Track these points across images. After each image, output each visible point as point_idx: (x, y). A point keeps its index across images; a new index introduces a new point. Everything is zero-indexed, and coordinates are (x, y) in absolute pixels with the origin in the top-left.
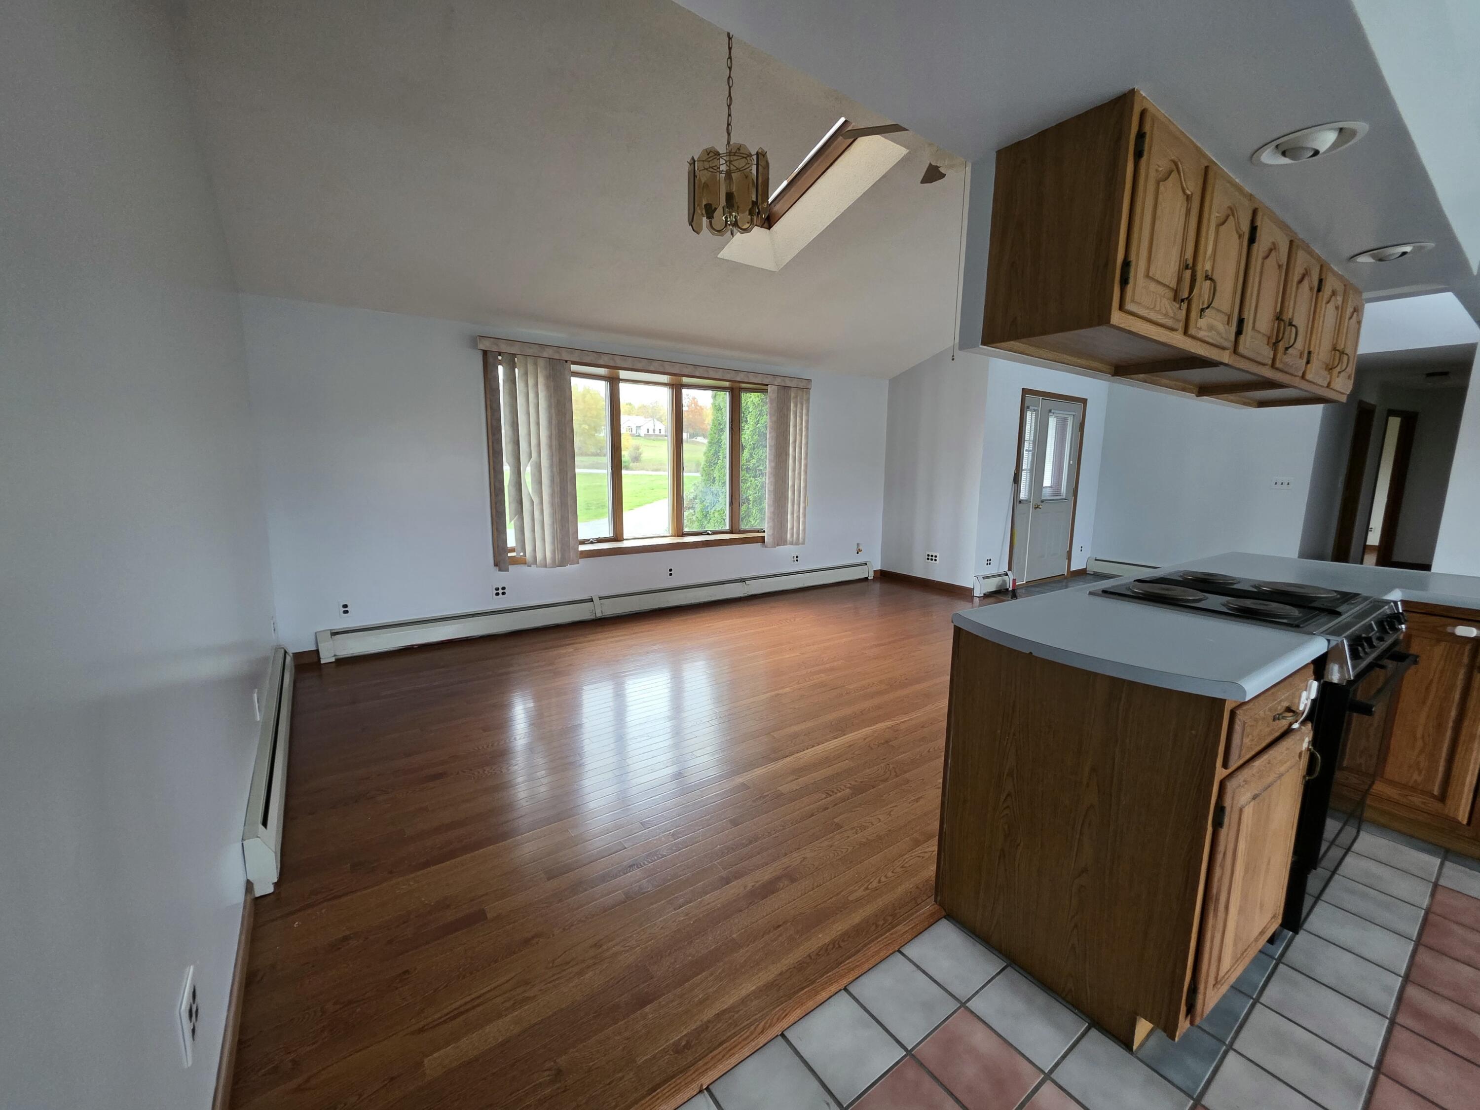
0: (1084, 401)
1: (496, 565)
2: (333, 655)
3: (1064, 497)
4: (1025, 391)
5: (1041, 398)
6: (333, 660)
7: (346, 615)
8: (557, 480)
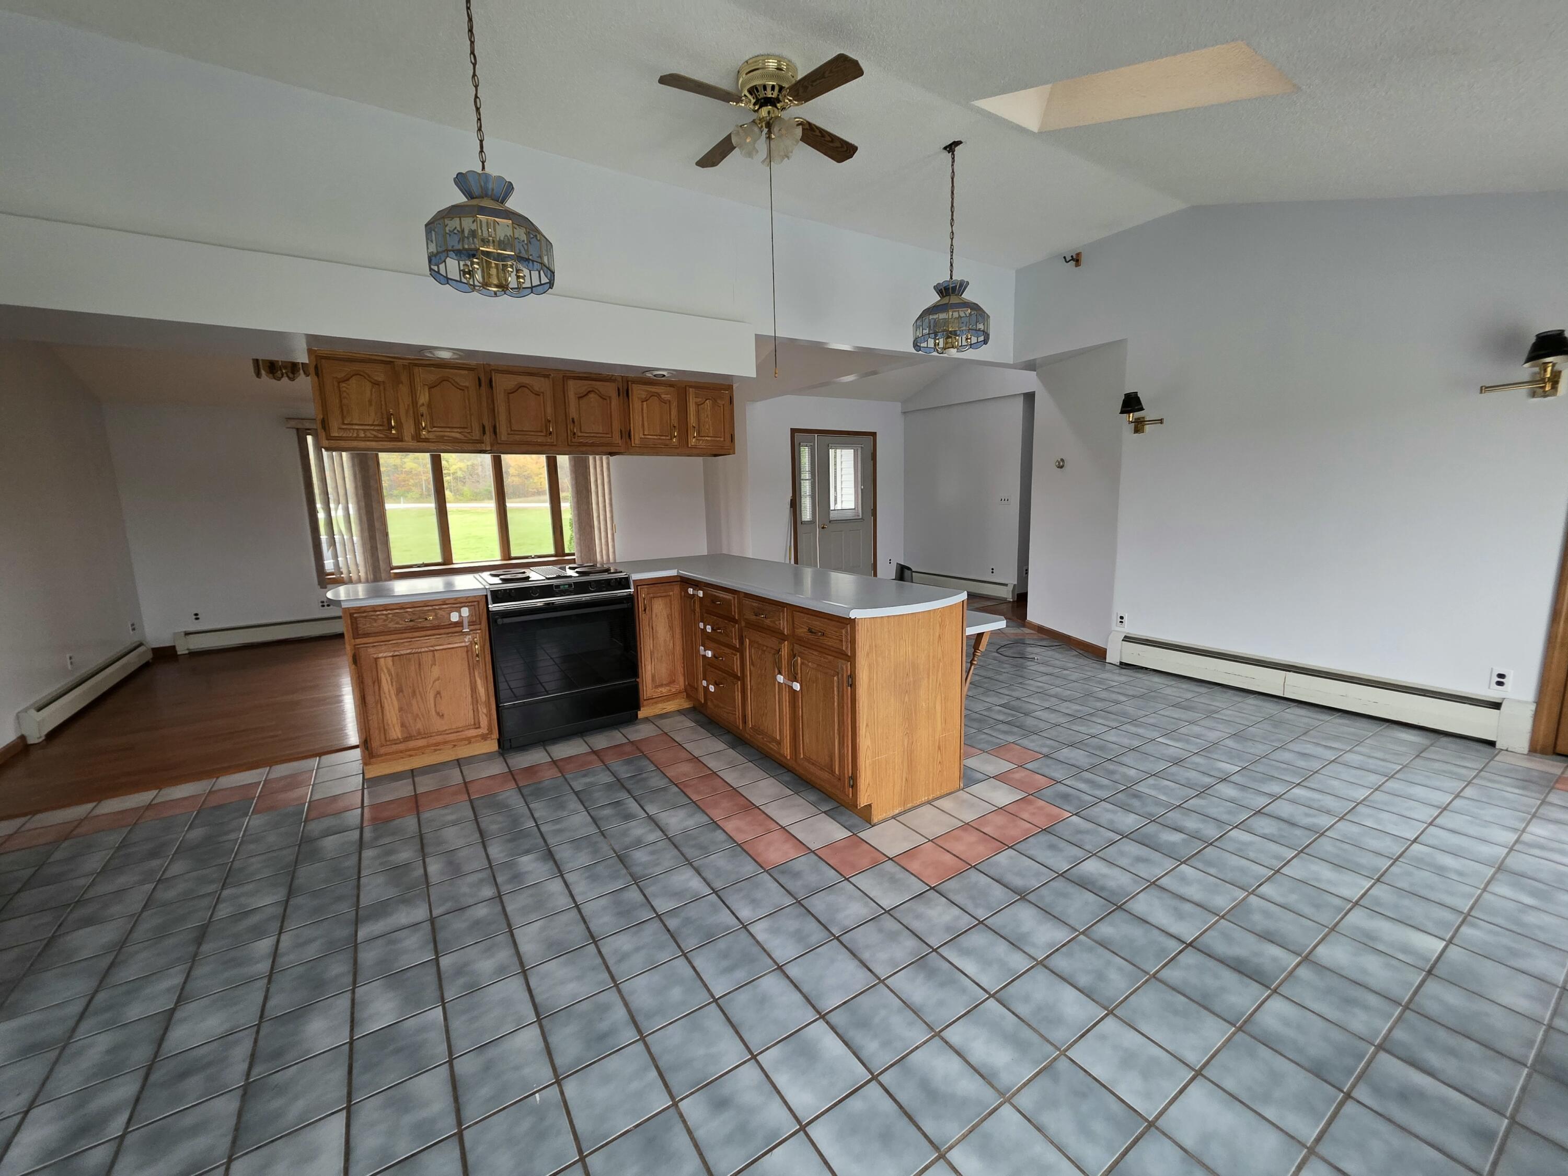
0: (874, 434)
1: (319, 584)
2: (186, 648)
3: (861, 517)
4: (794, 431)
5: (816, 435)
6: (187, 652)
7: (197, 621)
8: (365, 519)
